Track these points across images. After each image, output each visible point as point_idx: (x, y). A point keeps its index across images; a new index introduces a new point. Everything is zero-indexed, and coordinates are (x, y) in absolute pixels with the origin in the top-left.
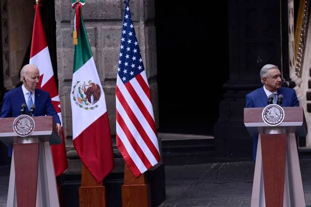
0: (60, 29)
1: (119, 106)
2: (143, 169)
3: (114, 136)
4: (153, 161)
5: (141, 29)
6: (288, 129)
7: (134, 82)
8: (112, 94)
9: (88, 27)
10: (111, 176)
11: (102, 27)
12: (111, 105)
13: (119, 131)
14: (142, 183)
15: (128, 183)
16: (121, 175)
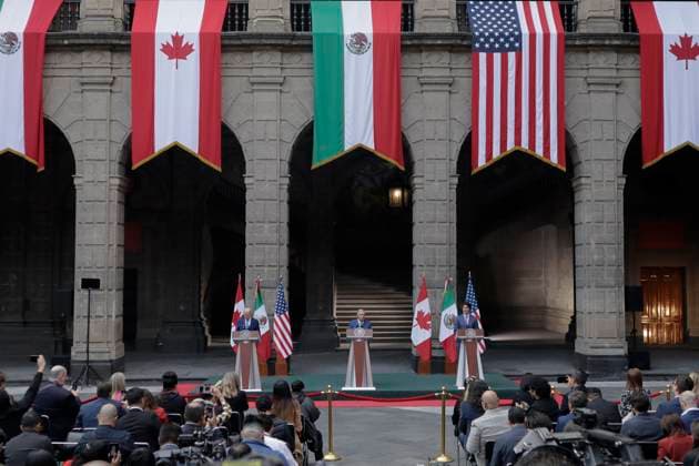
0: (247, 291)
1: (275, 328)
2: (285, 356)
3: (272, 341)
4: (290, 353)
5: (286, 293)
6: (365, 339)
7: (282, 316)
8: (272, 321)
9: (262, 290)
10: (271, 359)
11: (267, 291)
12: (271, 327)
13: (275, 339)
14: (285, 362)
15: (279, 362)
16: (275, 359)
